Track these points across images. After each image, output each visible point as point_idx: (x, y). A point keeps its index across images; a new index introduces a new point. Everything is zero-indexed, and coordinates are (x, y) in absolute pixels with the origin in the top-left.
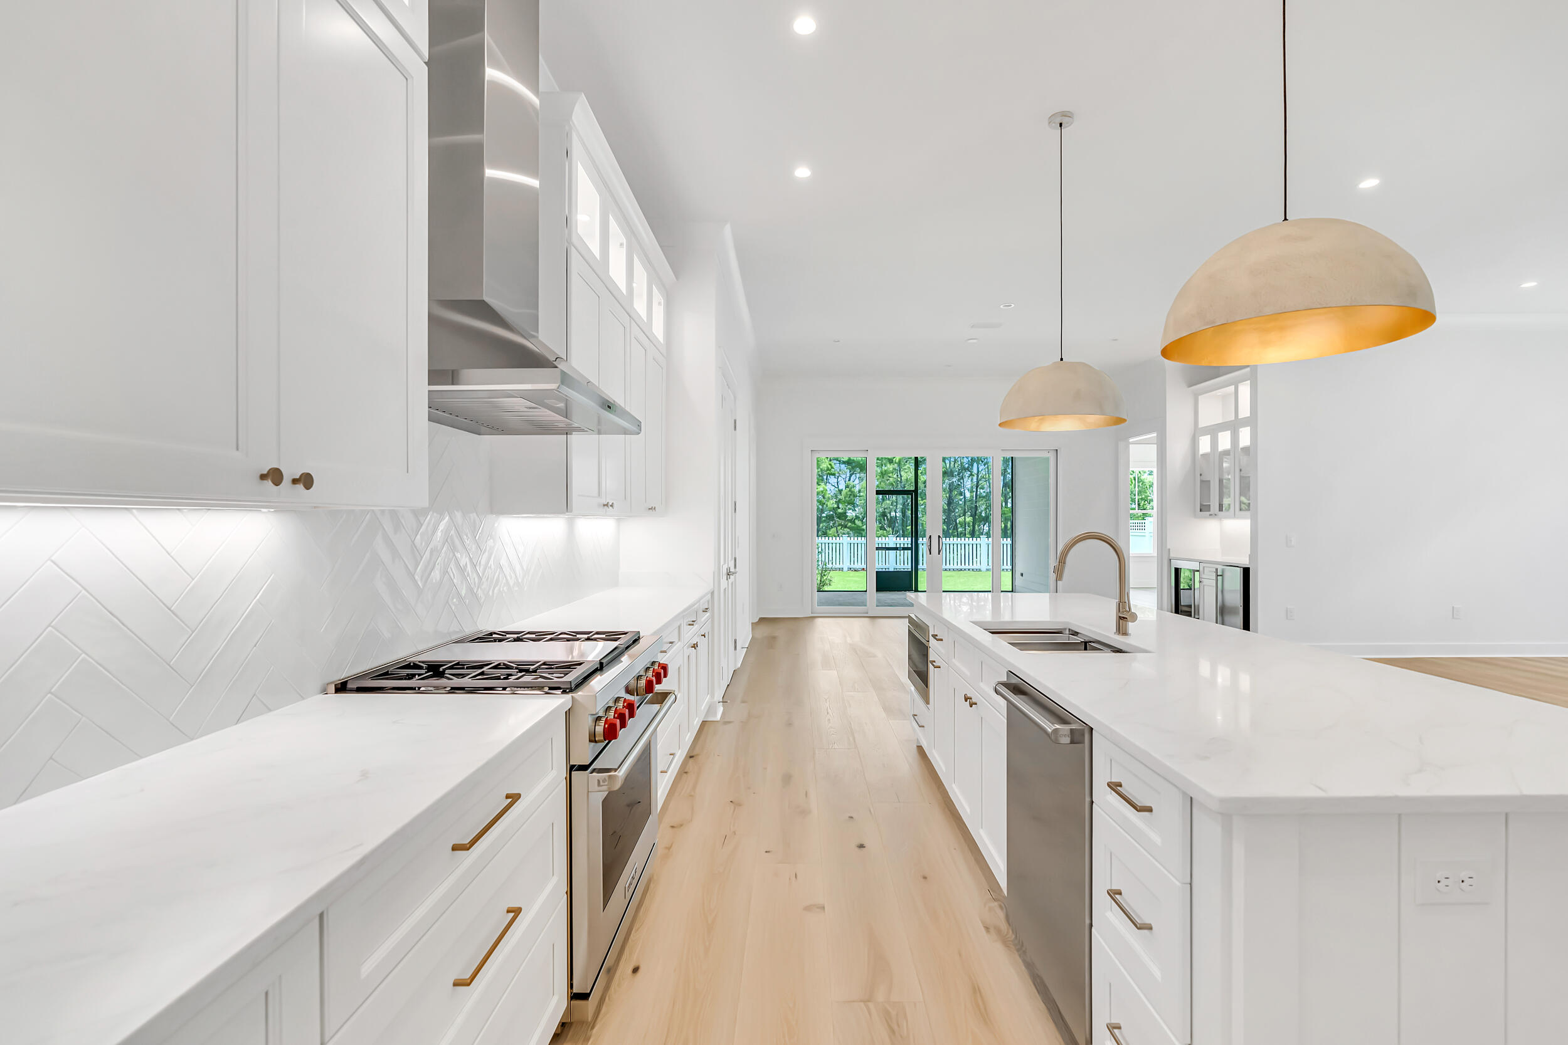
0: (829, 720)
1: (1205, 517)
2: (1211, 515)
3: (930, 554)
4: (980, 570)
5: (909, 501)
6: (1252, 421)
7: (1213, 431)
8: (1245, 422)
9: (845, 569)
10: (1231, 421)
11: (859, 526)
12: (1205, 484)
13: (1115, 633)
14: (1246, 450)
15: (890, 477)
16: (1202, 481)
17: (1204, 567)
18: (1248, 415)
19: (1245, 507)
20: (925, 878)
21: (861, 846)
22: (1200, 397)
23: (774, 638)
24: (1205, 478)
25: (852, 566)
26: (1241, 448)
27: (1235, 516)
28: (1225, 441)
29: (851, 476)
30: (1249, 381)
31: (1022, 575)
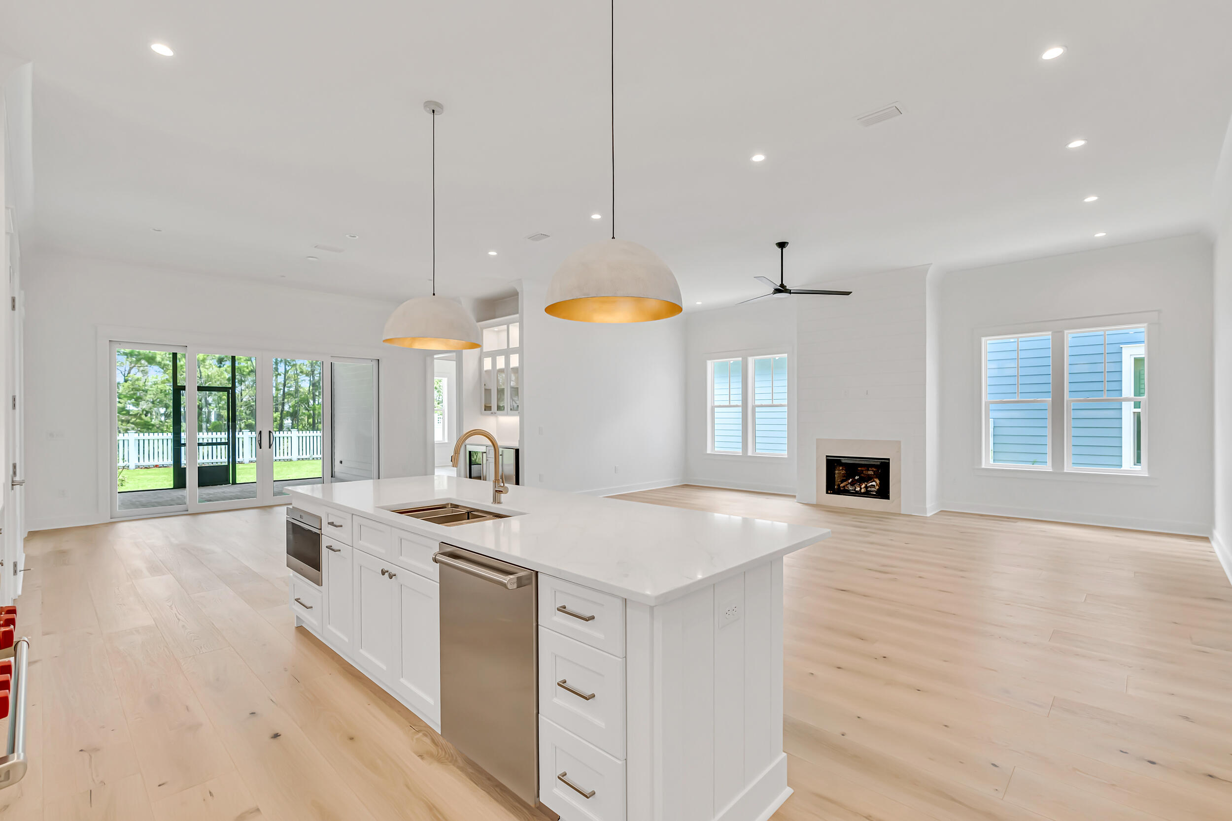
0: (183, 626)
1: (488, 415)
2: (492, 413)
3: (261, 448)
4: (291, 460)
5: (225, 397)
6: (519, 350)
7: (494, 355)
8: (515, 351)
9: (132, 466)
10: (504, 349)
11: (148, 422)
12: (488, 391)
13: (492, 503)
14: (515, 370)
15: (183, 372)
16: (486, 390)
17: (489, 450)
18: (518, 346)
19: (515, 409)
20: (352, 739)
21: (276, 736)
22: (484, 330)
23: (63, 553)
24: (487, 388)
25: (142, 463)
26: (512, 368)
27: (507, 414)
28: (501, 363)
29: (131, 369)
30: (518, 323)
31: (341, 462)
